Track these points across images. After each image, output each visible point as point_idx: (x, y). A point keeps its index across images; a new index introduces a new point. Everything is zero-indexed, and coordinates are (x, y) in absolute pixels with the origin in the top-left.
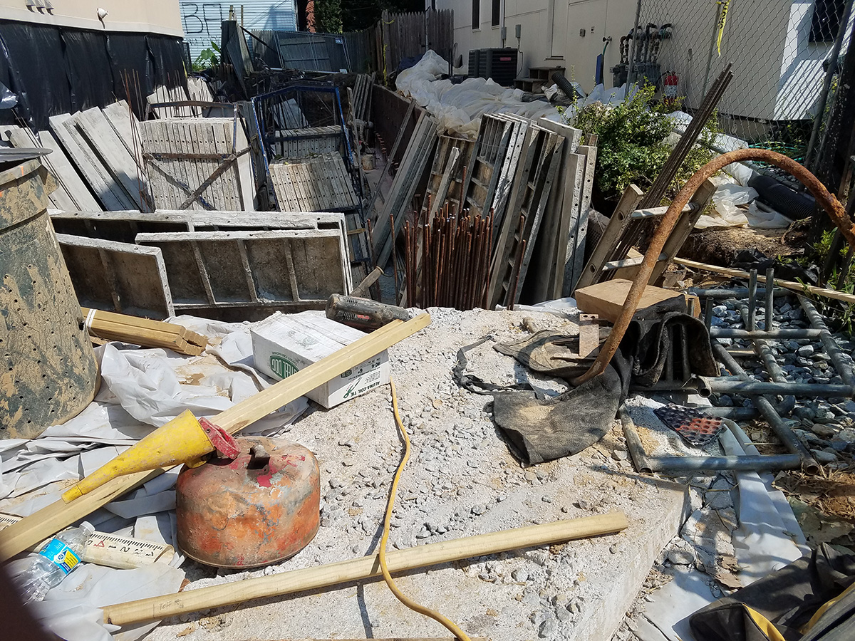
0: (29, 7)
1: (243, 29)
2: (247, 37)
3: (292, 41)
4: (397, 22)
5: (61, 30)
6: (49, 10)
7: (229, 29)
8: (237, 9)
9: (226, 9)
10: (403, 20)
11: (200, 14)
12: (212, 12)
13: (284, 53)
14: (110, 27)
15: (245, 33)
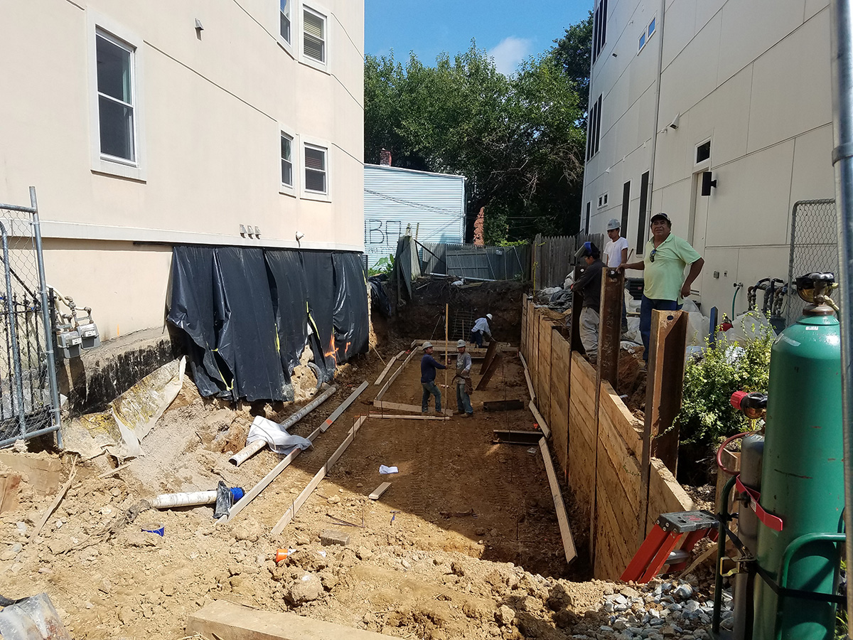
0: (242, 235)
1: (416, 242)
2: (419, 248)
3: (457, 253)
4: (549, 244)
5: (265, 250)
6: (257, 236)
7: (404, 244)
8: (414, 226)
9: (404, 226)
10: (555, 243)
11: (383, 228)
12: (393, 228)
13: (450, 263)
14: (305, 245)
15: (418, 245)
